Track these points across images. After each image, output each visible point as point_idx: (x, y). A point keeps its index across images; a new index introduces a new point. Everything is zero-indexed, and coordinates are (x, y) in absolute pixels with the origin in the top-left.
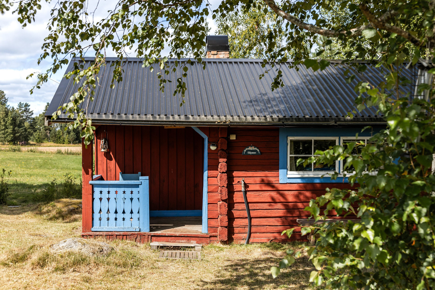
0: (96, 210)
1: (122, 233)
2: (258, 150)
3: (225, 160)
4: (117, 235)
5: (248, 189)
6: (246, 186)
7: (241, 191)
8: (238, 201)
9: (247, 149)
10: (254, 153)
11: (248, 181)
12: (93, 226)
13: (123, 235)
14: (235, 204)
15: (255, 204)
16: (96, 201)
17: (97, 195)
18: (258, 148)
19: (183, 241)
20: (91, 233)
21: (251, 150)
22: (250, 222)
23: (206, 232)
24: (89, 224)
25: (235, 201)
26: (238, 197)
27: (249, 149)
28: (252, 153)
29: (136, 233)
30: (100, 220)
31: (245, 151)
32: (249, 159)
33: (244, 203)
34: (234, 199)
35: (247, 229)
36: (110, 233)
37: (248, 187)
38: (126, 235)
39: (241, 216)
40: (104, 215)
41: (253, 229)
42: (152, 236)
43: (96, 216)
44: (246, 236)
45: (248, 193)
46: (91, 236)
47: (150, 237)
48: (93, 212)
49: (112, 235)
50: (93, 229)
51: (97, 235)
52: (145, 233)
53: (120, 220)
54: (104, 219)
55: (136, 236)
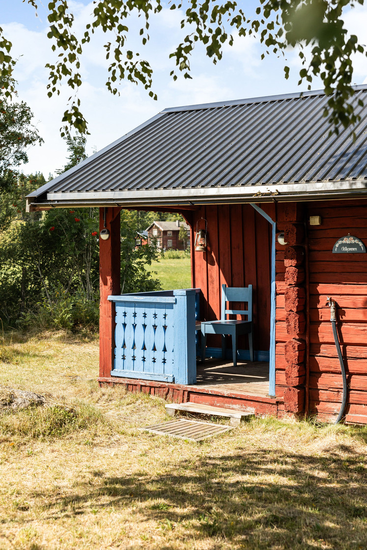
0: (119, 344)
1: (148, 383)
2: (361, 244)
3: (294, 262)
4: (142, 386)
5: (344, 318)
6: (339, 311)
7: (329, 321)
8: (326, 340)
9: (340, 242)
10: (354, 249)
11: (343, 302)
12: (113, 368)
13: (151, 387)
14: (323, 346)
15: (358, 348)
16: (119, 328)
17: (119, 319)
18: (360, 240)
19: (234, 406)
20: (110, 379)
21: (347, 244)
22: (348, 381)
23: (273, 393)
24: (109, 362)
25: (321, 340)
26: (326, 332)
27: (344, 242)
28: (351, 249)
29: (167, 384)
30: (124, 359)
31: (337, 245)
32: (347, 261)
33: (333, 344)
34: (320, 335)
35: (342, 395)
36: (133, 382)
37: (344, 313)
38: (155, 387)
39: (332, 369)
40: (129, 352)
41: (354, 396)
42: (190, 393)
43: (119, 351)
44: (338, 408)
45: (345, 327)
46: (109, 383)
47: (186, 393)
48: (114, 346)
49: (136, 385)
50: (113, 373)
51: (116, 383)
52: (179, 387)
53: (149, 360)
54: (129, 358)
55: (167, 390)
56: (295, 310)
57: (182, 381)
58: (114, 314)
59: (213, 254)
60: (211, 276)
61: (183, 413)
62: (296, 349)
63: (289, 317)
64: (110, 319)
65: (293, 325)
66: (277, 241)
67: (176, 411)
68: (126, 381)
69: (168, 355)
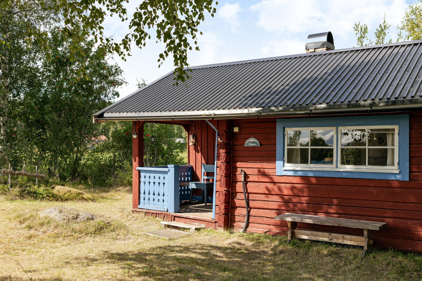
0: (142, 192)
1: (155, 212)
2: (258, 142)
3: (224, 151)
4: (152, 213)
5: (249, 180)
6: (246, 176)
7: (241, 181)
8: (239, 191)
9: (248, 141)
10: (254, 144)
11: (248, 172)
12: (139, 204)
13: (157, 214)
14: (238, 194)
15: (255, 195)
16: (142, 184)
17: (142, 179)
18: (258, 139)
19: (196, 224)
20: (137, 210)
21: (252, 142)
22: (249, 212)
23: (214, 217)
24: (137, 201)
25: (237, 191)
26: (239, 187)
27: (250, 141)
28: (253, 145)
29: (164, 212)
30: (144, 199)
31: (246, 142)
32: (251, 151)
33: (242, 193)
34: (237, 188)
35: (246, 218)
36: (148, 211)
37: (248, 177)
38: (158, 214)
39: (242, 206)
40: (147, 196)
41: (251, 219)
42: (175, 217)
43: (142, 196)
44: (244, 225)
45: (249, 184)
46: (137, 211)
47: (173, 217)
48: (140, 193)
49: (149, 213)
50: (139, 207)
51: (140, 212)
52: (169, 214)
53: (156, 200)
54: (147, 199)
55: (164, 215)
56: (224, 175)
57: (172, 211)
58: (140, 177)
59: (198, 147)
60: (198, 159)
61: (169, 226)
62: (224, 195)
63: (221, 179)
64: (138, 179)
65: (223, 183)
66: (218, 140)
67: (165, 225)
68: (145, 211)
69: (165, 198)
